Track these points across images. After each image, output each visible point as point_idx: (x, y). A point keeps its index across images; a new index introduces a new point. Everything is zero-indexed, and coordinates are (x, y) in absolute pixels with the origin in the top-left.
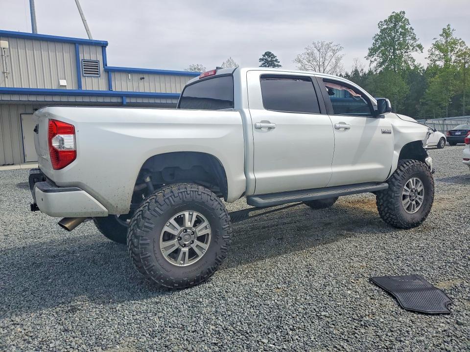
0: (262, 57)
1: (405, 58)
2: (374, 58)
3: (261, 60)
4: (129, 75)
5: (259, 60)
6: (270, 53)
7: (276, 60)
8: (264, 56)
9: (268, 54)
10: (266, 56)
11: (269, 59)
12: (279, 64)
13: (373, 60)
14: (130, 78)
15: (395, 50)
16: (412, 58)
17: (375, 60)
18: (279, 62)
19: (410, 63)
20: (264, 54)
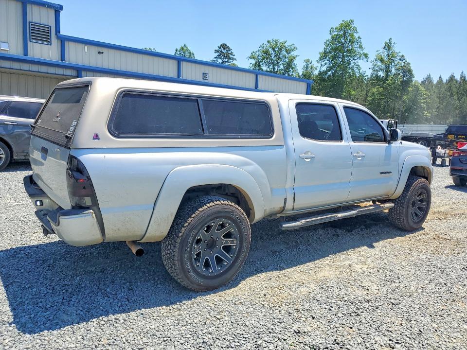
0: (217, 49)
1: (352, 65)
2: (324, 62)
3: (216, 51)
4: (86, 47)
5: (214, 52)
6: (226, 45)
7: (231, 54)
8: (220, 48)
9: (224, 46)
10: (222, 48)
11: (225, 51)
12: (234, 57)
13: (323, 63)
14: (86, 51)
15: (343, 56)
16: (358, 66)
17: (325, 64)
18: (234, 55)
19: (356, 70)
20: (220, 45)
